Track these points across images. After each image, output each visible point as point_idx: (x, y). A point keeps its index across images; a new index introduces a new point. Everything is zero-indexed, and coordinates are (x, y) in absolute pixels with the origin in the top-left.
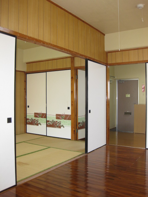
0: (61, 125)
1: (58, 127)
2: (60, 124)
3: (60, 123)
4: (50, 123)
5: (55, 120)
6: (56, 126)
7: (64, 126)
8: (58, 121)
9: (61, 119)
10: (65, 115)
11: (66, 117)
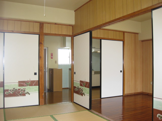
0: (26, 92)
1: (21, 95)
2: (24, 92)
3: (25, 90)
4: (9, 92)
5: (17, 88)
6: (19, 95)
7: (29, 93)
8: (22, 89)
9: (26, 86)
10: (31, 81)
11: (32, 83)
